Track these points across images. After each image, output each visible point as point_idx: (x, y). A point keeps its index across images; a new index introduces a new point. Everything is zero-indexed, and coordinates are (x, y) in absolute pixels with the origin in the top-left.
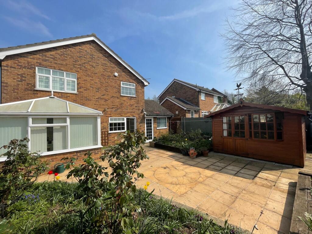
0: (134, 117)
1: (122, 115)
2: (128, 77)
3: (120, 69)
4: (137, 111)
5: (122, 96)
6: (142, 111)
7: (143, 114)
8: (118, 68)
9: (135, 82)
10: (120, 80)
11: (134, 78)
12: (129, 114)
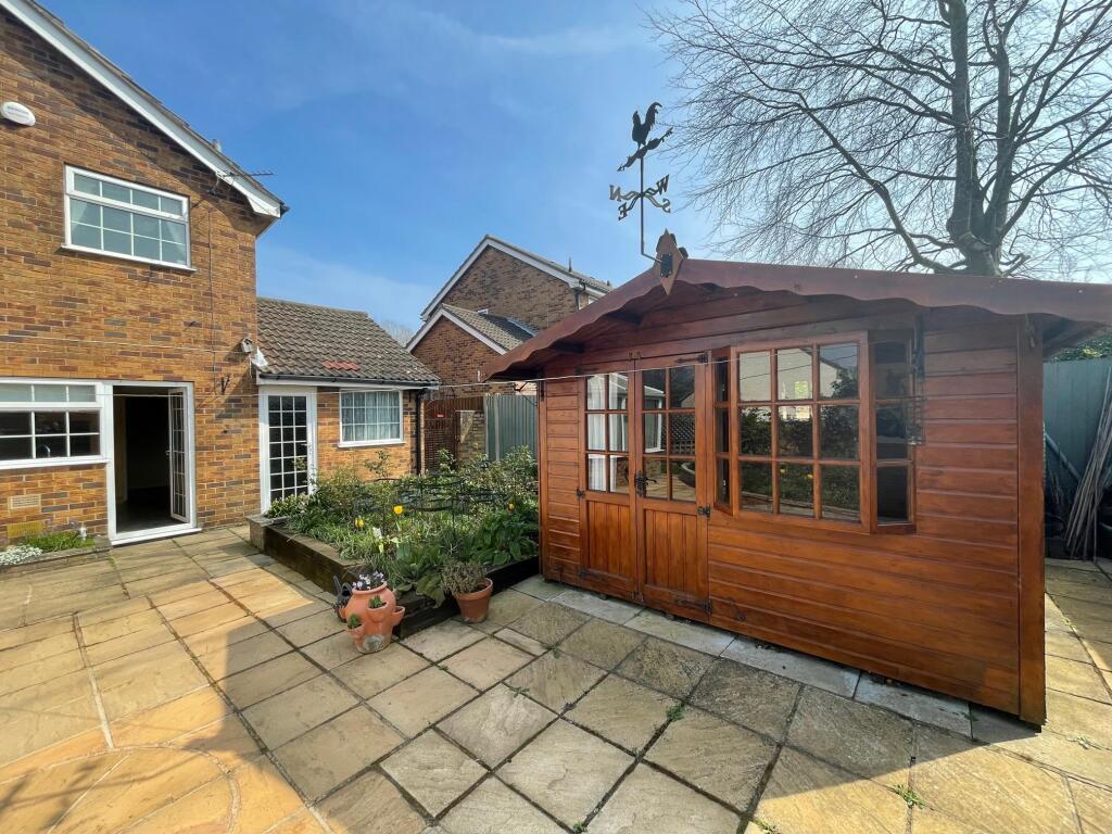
0: (179, 380)
1: (74, 369)
2: (129, 147)
3: (54, 84)
4: (201, 348)
5: (72, 253)
6: (238, 354)
7: (242, 369)
8: (43, 79)
9: (186, 190)
10: (55, 156)
11: (178, 164)
12: (135, 365)
